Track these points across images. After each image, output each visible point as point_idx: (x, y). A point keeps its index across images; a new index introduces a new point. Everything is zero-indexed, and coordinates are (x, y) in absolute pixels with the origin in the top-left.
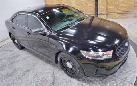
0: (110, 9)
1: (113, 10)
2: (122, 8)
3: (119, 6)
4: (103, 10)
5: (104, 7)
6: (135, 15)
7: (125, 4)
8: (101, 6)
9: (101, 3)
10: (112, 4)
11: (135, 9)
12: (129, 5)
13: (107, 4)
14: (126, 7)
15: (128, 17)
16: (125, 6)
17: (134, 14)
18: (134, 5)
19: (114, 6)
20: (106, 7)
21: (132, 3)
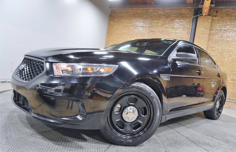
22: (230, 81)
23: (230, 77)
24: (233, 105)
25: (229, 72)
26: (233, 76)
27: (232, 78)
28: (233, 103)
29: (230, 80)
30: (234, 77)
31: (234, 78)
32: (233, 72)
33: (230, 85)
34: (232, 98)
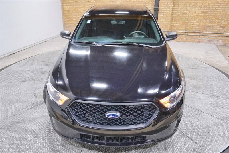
0: (174, 26)
1: (180, 28)
2: (192, 27)
3: (189, 23)
4: (164, 26)
5: (167, 22)
6: (208, 39)
7: (197, 22)
8: (162, 21)
9: (162, 15)
10: (179, 19)
11: (209, 30)
12: (202, 24)
13: (172, 18)
14: (198, 26)
15: (200, 41)
16: (197, 24)
17: (207, 37)
18: (209, 24)
19: (181, 23)
20: (170, 23)
21: (207, 21)
22: (201, 14)
23: (201, 9)
24: (202, 39)
25: (200, 4)
26: (203, 8)
27: (203, 11)
28: (203, 36)
29: (201, 12)
30: (205, 8)
31: (205, 10)
32: (203, 4)
33: (201, 18)
34: (202, 31)
